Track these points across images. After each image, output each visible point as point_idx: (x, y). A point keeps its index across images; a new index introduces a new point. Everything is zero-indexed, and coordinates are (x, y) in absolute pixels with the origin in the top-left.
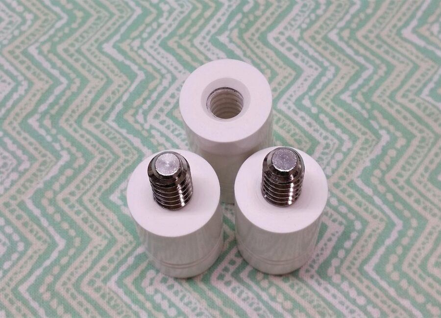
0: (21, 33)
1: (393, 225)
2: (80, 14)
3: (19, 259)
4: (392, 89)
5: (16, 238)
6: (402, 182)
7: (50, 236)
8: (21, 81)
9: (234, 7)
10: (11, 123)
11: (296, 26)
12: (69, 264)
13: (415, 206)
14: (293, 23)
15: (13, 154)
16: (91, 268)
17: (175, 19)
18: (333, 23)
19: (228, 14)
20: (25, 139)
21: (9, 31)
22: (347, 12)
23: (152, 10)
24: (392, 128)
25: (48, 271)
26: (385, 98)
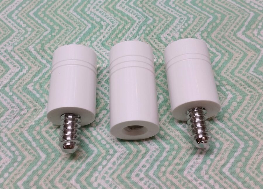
0: (25, 38)
1: (239, 145)
2: (57, 28)
3: (18, 166)
4: (232, 68)
5: (17, 153)
6: (242, 119)
7: (37, 152)
8: (24, 66)
9: (142, 22)
10: (17, 88)
11: (177, 31)
12: (47, 169)
13: (251, 133)
14: (175, 28)
15: (17, 105)
16: (61, 171)
17: (109, 30)
18: (198, 28)
19: (138, 26)
20: (25, 96)
21: (18, 38)
22: (206, 22)
23: (97, 25)
24: (233, 90)
25: (35, 173)
26: (229, 74)
